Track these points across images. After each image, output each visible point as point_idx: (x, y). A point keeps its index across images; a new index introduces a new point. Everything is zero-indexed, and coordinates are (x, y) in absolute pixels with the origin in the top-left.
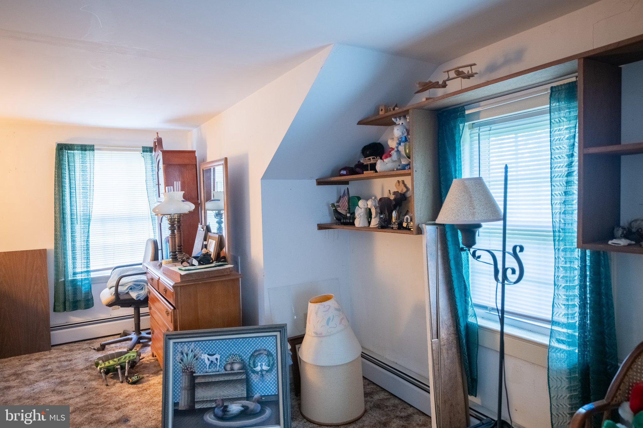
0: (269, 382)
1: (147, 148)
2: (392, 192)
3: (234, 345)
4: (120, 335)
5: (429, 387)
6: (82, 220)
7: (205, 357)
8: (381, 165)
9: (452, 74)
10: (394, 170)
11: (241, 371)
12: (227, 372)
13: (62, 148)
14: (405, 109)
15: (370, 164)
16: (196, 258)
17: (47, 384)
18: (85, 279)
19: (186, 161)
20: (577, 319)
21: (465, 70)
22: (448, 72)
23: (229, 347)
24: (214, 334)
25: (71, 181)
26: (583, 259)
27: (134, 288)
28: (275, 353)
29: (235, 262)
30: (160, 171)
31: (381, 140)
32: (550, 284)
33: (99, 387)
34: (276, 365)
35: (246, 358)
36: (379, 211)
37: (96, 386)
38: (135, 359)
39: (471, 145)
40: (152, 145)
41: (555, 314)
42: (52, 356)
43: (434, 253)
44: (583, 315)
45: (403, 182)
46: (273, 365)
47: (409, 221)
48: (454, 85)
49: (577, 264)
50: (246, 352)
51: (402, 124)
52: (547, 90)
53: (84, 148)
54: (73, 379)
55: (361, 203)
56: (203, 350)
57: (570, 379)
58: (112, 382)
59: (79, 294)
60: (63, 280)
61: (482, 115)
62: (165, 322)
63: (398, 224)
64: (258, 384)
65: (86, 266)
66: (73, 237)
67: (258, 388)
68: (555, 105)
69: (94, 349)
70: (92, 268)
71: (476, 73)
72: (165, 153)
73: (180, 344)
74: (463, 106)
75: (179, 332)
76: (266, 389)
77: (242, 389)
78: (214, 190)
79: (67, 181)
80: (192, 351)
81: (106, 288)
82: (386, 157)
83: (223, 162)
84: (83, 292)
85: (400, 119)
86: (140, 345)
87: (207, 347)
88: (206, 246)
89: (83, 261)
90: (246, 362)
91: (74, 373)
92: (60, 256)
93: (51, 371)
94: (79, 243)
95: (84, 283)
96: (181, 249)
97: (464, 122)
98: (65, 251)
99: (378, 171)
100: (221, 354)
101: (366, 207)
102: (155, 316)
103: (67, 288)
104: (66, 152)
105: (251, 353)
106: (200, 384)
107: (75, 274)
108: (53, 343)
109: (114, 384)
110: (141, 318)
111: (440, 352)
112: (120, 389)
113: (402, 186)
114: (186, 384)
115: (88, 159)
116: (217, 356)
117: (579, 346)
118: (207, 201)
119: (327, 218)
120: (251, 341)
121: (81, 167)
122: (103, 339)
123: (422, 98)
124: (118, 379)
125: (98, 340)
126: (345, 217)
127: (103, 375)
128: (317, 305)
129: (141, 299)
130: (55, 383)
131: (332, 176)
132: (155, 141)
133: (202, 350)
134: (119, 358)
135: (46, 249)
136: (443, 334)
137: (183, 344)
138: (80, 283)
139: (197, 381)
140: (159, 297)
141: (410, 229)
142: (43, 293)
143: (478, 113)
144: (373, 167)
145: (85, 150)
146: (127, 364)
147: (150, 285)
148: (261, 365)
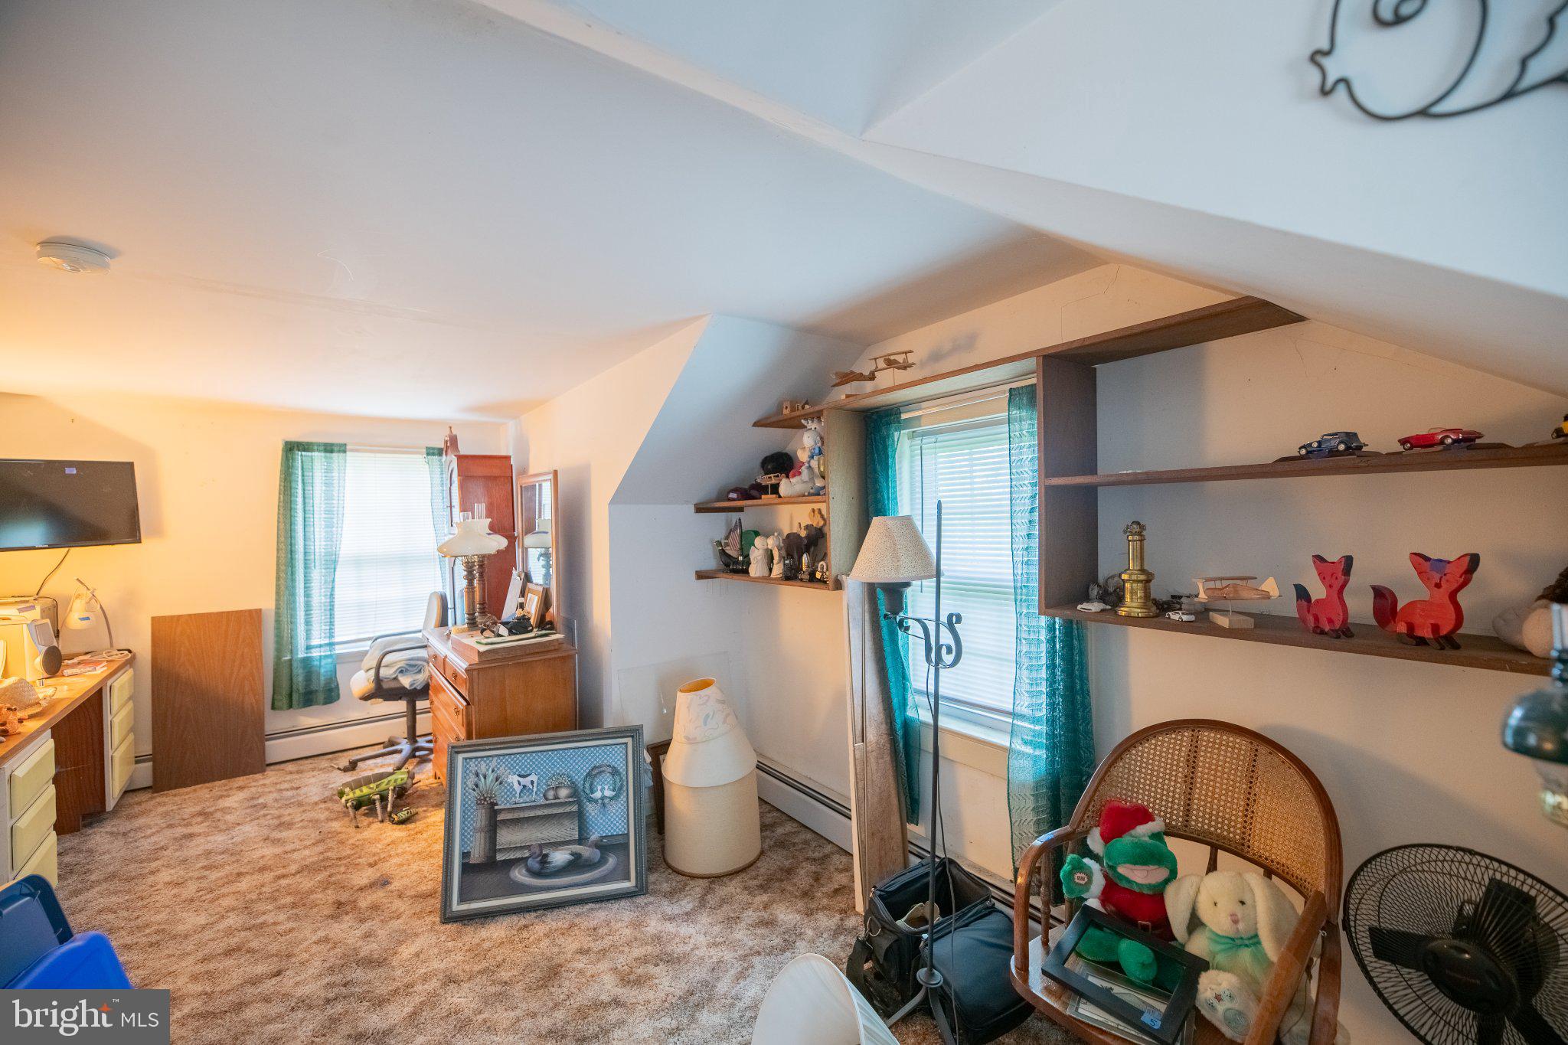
0: (614, 814)
1: (433, 449)
2: (803, 525)
3: (561, 760)
4: (382, 745)
5: (850, 810)
6: (323, 562)
7: (514, 779)
8: (786, 487)
9: (881, 364)
10: (804, 496)
11: (570, 800)
12: (547, 802)
13: (291, 448)
14: (817, 408)
15: (772, 485)
16: (505, 624)
17: (256, 828)
18: (326, 657)
19: (496, 472)
20: (1044, 712)
21: (900, 358)
22: (875, 359)
23: (552, 764)
24: (529, 744)
25: (307, 501)
26: (1051, 628)
27: (407, 670)
28: (624, 770)
29: (569, 630)
30: (453, 485)
31: (788, 450)
32: (1010, 661)
33: (344, 829)
34: (625, 788)
35: (579, 780)
36: (784, 553)
37: (339, 830)
38: (405, 783)
39: (912, 462)
40: (442, 445)
41: (1016, 705)
42: (267, 782)
43: (859, 617)
44: (1052, 706)
45: (820, 510)
46: (621, 788)
47: (825, 570)
48: (886, 378)
49: (1043, 636)
50: (578, 771)
51: (815, 428)
52: (1004, 392)
53: (329, 448)
54: (301, 819)
55: (758, 541)
56: (511, 769)
57: (1036, 797)
58: (365, 821)
59: (314, 680)
60: (288, 658)
61: (923, 421)
62: (453, 724)
63: (809, 574)
64: (596, 819)
65: (328, 635)
66: (307, 588)
67: (596, 824)
68: (1015, 412)
69: (339, 769)
70: (337, 639)
71: (914, 364)
72: (461, 458)
73: (474, 760)
74: (898, 408)
75: (474, 741)
76: (610, 826)
77: (572, 826)
78: (540, 517)
79: (300, 500)
80: (493, 771)
81: (360, 669)
82: (794, 476)
83: (551, 477)
84: (322, 678)
85: (813, 421)
86: (415, 761)
87: (518, 764)
88: (521, 606)
89: (323, 627)
90: (579, 785)
91: (302, 809)
92: (285, 619)
93: (264, 806)
94: (318, 598)
95: (323, 662)
96: (484, 609)
97: (899, 429)
98: (293, 612)
99: (782, 496)
100: (539, 773)
101: (765, 547)
102: (439, 714)
103: (295, 672)
104: (299, 455)
105: (588, 771)
106: (504, 822)
107: (309, 648)
108: (269, 760)
109: (369, 825)
110: (418, 717)
111: (865, 761)
112: (378, 833)
113: (818, 516)
114: (483, 823)
115: (335, 466)
116: (534, 777)
117: (1047, 749)
118: (526, 534)
119: (711, 563)
120: (587, 752)
121: (324, 478)
122: (355, 752)
123: (841, 394)
124: (376, 815)
125: (345, 754)
126: (737, 562)
127: (351, 811)
128: (691, 695)
129: (418, 688)
130: (269, 826)
131: (718, 500)
132: (446, 439)
133: (509, 768)
134: (379, 783)
135: (260, 610)
136: (871, 736)
137: (479, 760)
138: (318, 663)
139: (500, 817)
140: (445, 686)
141: (825, 582)
142: (254, 680)
143: (918, 418)
144: (775, 489)
145: (332, 451)
146: (390, 792)
147: (433, 667)
148: (602, 790)
